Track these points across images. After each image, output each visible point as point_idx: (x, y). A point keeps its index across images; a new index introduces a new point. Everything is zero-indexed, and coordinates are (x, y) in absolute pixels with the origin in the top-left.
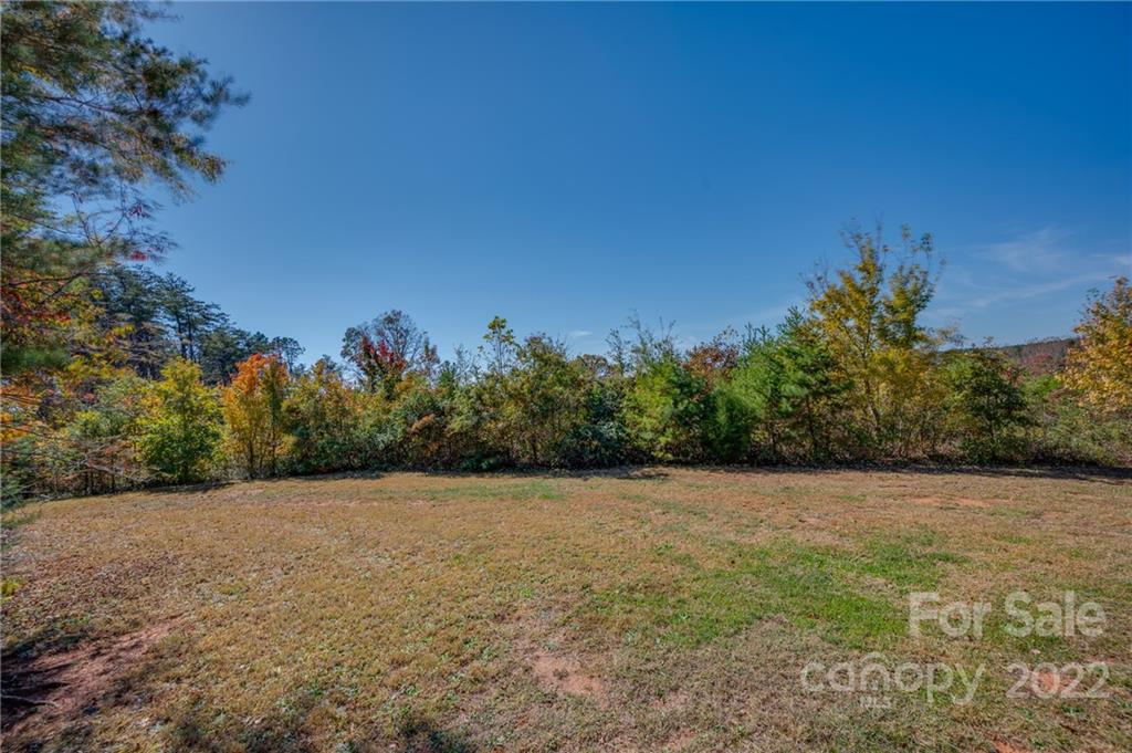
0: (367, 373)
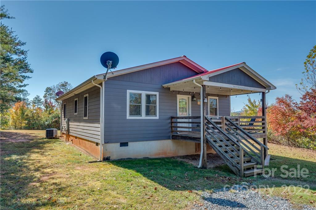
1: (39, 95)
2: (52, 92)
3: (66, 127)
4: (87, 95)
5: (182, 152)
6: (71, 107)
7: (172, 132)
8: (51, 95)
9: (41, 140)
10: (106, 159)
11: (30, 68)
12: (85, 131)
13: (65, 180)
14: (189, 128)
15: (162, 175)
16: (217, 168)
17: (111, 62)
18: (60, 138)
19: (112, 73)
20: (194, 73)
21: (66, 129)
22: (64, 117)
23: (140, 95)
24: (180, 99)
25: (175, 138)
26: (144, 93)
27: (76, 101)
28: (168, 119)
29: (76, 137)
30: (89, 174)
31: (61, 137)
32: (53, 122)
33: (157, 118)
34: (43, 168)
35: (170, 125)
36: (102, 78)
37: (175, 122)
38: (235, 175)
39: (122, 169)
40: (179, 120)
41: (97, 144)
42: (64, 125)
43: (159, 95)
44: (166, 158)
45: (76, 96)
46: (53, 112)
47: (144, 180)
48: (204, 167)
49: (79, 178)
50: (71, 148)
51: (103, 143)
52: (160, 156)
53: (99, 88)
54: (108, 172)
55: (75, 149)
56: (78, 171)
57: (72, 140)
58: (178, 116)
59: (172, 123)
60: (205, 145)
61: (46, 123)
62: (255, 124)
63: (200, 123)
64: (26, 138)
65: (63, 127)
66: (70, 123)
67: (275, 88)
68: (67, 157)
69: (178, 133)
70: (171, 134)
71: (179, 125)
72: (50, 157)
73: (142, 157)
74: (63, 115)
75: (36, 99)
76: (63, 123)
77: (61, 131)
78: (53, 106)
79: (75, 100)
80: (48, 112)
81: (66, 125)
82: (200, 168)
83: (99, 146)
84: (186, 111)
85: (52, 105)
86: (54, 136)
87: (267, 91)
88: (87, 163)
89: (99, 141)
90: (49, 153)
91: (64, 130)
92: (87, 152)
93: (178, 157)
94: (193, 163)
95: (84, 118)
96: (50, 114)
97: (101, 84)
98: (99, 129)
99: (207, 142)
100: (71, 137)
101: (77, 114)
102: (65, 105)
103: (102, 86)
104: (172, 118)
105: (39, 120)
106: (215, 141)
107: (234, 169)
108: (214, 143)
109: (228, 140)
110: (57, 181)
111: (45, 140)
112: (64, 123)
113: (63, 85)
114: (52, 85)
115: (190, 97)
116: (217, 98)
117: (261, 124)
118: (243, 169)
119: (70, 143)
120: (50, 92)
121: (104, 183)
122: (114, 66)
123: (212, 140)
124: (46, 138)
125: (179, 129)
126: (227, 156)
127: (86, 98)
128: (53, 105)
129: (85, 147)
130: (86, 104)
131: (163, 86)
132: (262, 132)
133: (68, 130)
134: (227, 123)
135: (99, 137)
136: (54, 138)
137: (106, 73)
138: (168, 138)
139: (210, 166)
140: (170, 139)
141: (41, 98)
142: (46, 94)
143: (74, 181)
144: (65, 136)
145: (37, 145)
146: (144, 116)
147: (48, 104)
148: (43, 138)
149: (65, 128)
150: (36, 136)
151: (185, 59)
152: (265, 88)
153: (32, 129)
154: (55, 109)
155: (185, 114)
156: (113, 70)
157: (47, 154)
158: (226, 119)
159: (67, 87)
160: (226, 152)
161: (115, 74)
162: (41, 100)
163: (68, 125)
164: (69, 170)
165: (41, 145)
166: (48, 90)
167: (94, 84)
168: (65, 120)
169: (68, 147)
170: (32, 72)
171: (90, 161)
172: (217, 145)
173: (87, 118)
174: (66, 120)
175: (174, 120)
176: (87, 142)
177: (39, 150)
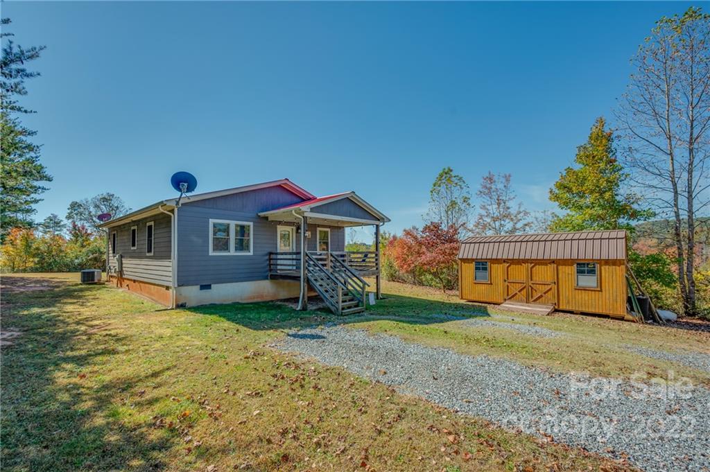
0: (74, 236)
1: (56, 214)
2: (82, 210)
3: (117, 268)
4: (152, 223)
5: (284, 294)
6: (124, 237)
7: (271, 270)
8: (81, 214)
9: (74, 288)
10: (181, 306)
11: (46, 173)
12: (149, 272)
13: (122, 330)
14: (293, 265)
15: (250, 319)
16: (319, 309)
17: (186, 184)
18: (106, 283)
19: (188, 198)
20: (300, 200)
21: (117, 270)
22: (114, 253)
23: (228, 225)
24: (281, 231)
25: (274, 277)
26: (233, 224)
27: (134, 231)
28: (266, 255)
29: (135, 281)
30: (157, 323)
31: (107, 281)
32: (90, 260)
33: (251, 253)
34: (87, 321)
35: (268, 262)
36: (173, 204)
37: (274, 259)
38: (333, 314)
39: (201, 315)
40: (279, 257)
41: (168, 288)
42: (114, 265)
43: (254, 226)
44: (263, 302)
45: (134, 222)
46: (89, 244)
47: (226, 324)
48: (304, 309)
49: (142, 327)
50: (127, 295)
51: (176, 286)
52: (255, 300)
53: (171, 217)
54: (183, 319)
55: (133, 296)
56: (140, 320)
57: (128, 286)
58: (278, 251)
59: (270, 259)
60: (305, 284)
61: (76, 261)
62: (367, 260)
63: (300, 260)
64: (46, 284)
65: (112, 268)
66: (124, 262)
67: (390, 220)
68: (122, 306)
69: (279, 271)
70: (269, 274)
71: (279, 262)
72: (94, 308)
73: (230, 302)
74: (110, 249)
75: (51, 220)
76: (110, 261)
77: (108, 273)
78: (88, 235)
79: (133, 228)
80: (79, 244)
81: (117, 265)
82: (300, 310)
83: (171, 290)
84: (289, 245)
85: (86, 232)
86: (96, 281)
87: (382, 224)
88: (152, 312)
89: (170, 284)
90: (92, 303)
91: (113, 271)
92: (153, 299)
93: (278, 300)
94: (293, 306)
95: (148, 254)
96: (83, 246)
97: (172, 211)
98: (170, 269)
99: (308, 281)
100: (125, 281)
101: (135, 248)
102: (114, 235)
103: (173, 214)
104: (271, 253)
105: (62, 256)
106: (316, 280)
107: (333, 309)
108: (314, 282)
109: (328, 279)
110: (112, 332)
111: (80, 286)
112: (113, 262)
113: (105, 199)
114: (83, 198)
115: (294, 228)
116: (329, 230)
117: (374, 260)
118: (340, 308)
119: (125, 289)
120: (79, 210)
121: (176, 330)
122: (190, 189)
123: (312, 279)
124: (81, 284)
125: (279, 267)
126: (327, 295)
127: (150, 227)
128: (89, 232)
129: (150, 294)
130: (150, 235)
131: (259, 214)
132: (375, 269)
133: (121, 272)
134: (333, 259)
135: (171, 279)
136: (96, 284)
137: (180, 199)
138: (266, 278)
139: (311, 307)
140: (268, 279)
141: (61, 219)
142: (72, 212)
143: (136, 330)
144: (115, 281)
145: (69, 293)
146: (232, 252)
147: (79, 230)
148: (77, 285)
149: (115, 269)
150: (63, 282)
151: (288, 183)
152: (379, 220)
153: (48, 272)
154: (92, 239)
155: (287, 249)
156: (189, 194)
157: (89, 304)
158: (331, 255)
159: (112, 202)
160: (326, 291)
161: (192, 200)
162: (60, 222)
163: (121, 264)
164: (127, 321)
165: (76, 293)
166: (74, 206)
167: (161, 210)
168: (114, 256)
169: (122, 295)
170: (50, 180)
171: (157, 309)
172: (317, 284)
173: (152, 254)
174: (117, 256)
175: (273, 256)
176: (152, 286)
177: (75, 301)
